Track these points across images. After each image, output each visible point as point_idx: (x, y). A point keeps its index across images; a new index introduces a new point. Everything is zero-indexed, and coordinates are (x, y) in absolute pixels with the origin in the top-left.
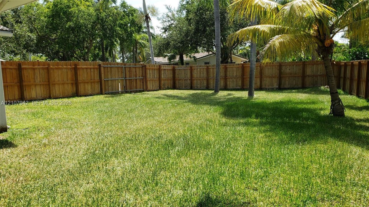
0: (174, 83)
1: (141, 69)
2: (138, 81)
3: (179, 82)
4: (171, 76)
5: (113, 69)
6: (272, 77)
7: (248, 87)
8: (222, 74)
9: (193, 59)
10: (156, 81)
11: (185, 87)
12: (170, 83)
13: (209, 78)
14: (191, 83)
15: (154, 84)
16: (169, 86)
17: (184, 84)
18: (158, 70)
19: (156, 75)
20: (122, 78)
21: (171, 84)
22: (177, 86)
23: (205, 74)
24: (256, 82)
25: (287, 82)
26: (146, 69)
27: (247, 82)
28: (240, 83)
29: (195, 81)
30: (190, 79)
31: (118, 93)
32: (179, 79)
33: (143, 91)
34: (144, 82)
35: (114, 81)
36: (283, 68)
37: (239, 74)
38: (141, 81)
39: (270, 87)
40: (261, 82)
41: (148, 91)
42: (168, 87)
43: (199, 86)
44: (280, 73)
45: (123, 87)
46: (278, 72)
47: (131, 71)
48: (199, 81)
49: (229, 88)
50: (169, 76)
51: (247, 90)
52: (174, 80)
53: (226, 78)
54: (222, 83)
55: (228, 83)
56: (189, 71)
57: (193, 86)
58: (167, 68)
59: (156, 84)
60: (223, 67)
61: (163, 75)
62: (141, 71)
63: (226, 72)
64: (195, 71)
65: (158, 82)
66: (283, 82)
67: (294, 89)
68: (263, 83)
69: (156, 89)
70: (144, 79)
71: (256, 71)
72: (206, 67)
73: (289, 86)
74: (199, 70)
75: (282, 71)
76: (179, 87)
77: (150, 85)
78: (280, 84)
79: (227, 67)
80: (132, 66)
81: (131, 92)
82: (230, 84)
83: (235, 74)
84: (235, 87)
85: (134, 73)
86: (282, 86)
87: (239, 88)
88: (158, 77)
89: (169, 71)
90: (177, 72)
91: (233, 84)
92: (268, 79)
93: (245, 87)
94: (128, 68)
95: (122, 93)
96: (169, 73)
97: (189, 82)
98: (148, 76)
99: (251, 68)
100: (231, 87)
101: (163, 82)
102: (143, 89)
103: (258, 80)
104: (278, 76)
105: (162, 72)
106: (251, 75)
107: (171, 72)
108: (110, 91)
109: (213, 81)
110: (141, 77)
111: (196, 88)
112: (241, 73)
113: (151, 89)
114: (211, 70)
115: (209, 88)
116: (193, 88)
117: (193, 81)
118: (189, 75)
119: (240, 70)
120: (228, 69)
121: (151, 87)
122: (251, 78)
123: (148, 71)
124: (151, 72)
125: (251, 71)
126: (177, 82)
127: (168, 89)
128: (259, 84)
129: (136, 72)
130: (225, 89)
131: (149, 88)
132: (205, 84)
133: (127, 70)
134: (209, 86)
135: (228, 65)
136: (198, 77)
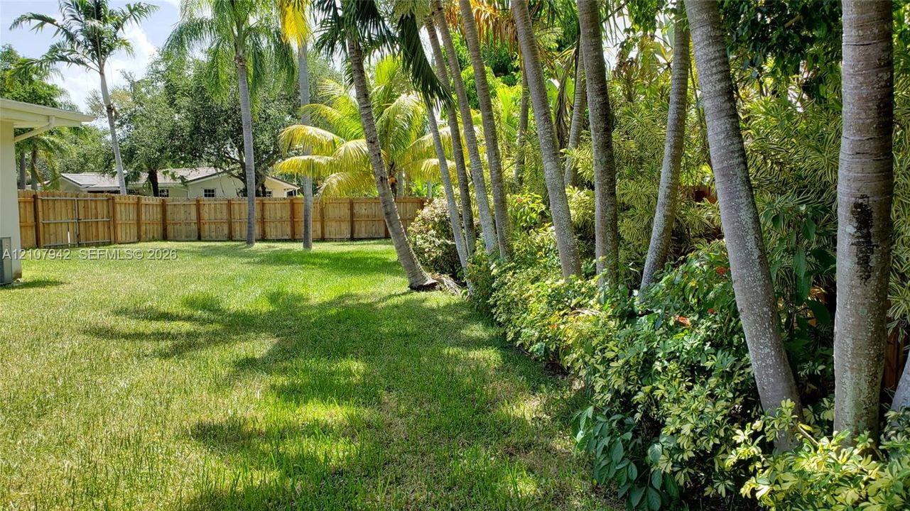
0: (165, 229)
1: (105, 203)
2: (100, 224)
3: (174, 228)
4: (159, 216)
5: (57, 204)
6: (340, 221)
7: (303, 236)
8: (257, 214)
9: (180, 182)
10: (132, 226)
11: (187, 237)
12: (157, 230)
13: (233, 221)
14: (199, 229)
15: (128, 231)
16: (155, 236)
17: (184, 231)
18: (135, 206)
19: (133, 216)
20: (73, 219)
21: (159, 232)
22: (170, 234)
23: (225, 214)
24: (315, 229)
25: (363, 229)
26: (114, 204)
27: (300, 228)
28: (288, 230)
29: (207, 226)
30: (196, 222)
31: (67, 246)
32: (174, 222)
33: (110, 243)
34: (112, 228)
35: (59, 224)
36: (357, 207)
37: (286, 214)
38: (106, 226)
39: (337, 237)
40: (323, 228)
41: (120, 244)
42: (153, 237)
43: (213, 234)
44: (352, 215)
45: (76, 237)
46: (348, 212)
47: (88, 208)
48: (213, 226)
49: (269, 238)
50: (155, 217)
51: (300, 242)
52: (163, 224)
53: (263, 221)
54: (257, 231)
55: (268, 230)
56: (193, 209)
57: (202, 234)
58: (151, 202)
59: (132, 231)
60: (258, 202)
61: (143, 215)
62: (105, 207)
63: (263, 210)
64: (206, 208)
65: (136, 226)
66: (357, 227)
67: (373, 239)
68: (327, 230)
69: (132, 240)
70: (112, 223)
71: (314, 211)
72: (227, 202)
73: (366, 236)
74: (213, 206)
75: (355, 211)
76: (175, 237)
77: (121, 234)
78: (352, 232)
79: (264, 202)
80: (89, 198)
81: (88, 245)
82: (272, 232)
83: (279, 215)
84: (280, 237)
85: (94, 211)
86: (356, 236)
87: (287, 237)
88: (135, 218)
89: (155, 208)
90: (169, 209)
91: (277, 232)
92: (333, 223)
93: (297, 237)
94: (83, 202)
95: (73, 246)
96: (155, 211)
97: (194, 227)
98: (118, 216)
99: (306, 206)
100: (274, 237)
101: (143, 228)
102: (109, 241)
103: (319, 225)
104: (349, 219)
105: (143, 210)
106: (306, 216)
107: (158, 208)
108: (52, 244)
109: (241, 226)
110: (105, 217)
111: (207, 238)
112: (289, 213)
113: (124, 240)
114: (237, 207)
115: (233, 238)
116: (202, 238)
117: (202, 226)
118: (194, 216)
119: (288, 208)
120: (267, 207)
121: (124, 236)
122: (306, 221)
123: (118, 206)
124: (123, 209)
125: (306, 211)
126: (170, 228)
127: (154, 239)
128: (319, 232)
129: (96, 208)
130: (263, 239)
131: (119, 238)
132: (226, 232)
133: (81, 205)
134: (233, 234)
135: (266, 200)
136: (212, 217)
